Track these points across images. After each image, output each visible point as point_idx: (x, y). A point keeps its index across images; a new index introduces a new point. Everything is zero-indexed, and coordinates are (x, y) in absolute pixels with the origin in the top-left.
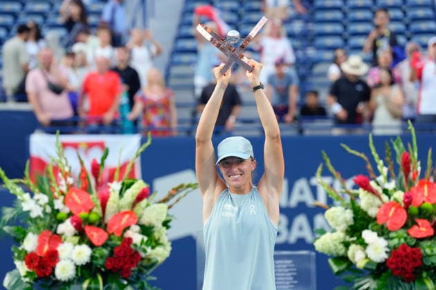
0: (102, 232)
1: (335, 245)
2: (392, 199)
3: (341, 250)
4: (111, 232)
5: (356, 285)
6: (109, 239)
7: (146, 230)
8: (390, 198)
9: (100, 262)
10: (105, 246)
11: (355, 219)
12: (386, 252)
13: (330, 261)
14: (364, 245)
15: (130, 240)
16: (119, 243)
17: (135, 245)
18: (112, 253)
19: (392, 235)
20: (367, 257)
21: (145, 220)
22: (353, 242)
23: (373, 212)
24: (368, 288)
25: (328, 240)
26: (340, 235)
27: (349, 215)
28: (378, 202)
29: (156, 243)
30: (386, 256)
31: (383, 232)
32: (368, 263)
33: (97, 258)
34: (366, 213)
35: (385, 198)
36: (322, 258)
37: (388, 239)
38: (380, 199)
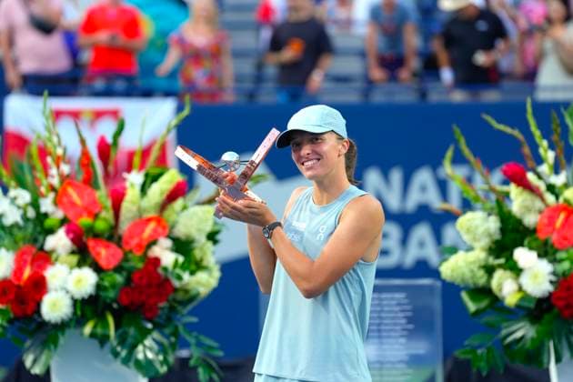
0: (114, 247)
1: (472, 271)
2: (561, 200)
3: (481, 278)
4: (127, 248)
5: (504, 332)
6: (126, 259)
7: (183, 246)
8: (557, 197)
9: (111, 294)
10: (118, 269)
11: (503, 230)
12: (551, 282)
13: (465, 296)
14: (517, 271)
15: (157, 261)
16: (140, 265)
17: (165, 269)
18: (129, 280)
19: (561, 255)
20: (520, 289)
21: (181, 231)
22: (500, 266)
23: (531, 220)
24: (522, 338)
25: (461, 263)
26: (479, 255)
27: (493, 224)
28: (538, 204)
29: (196, 266)
30: (550, 288)
31: (545, 251)
32: (522, 299)
33: (105, 289)
34: (519, 222)
35: (550, 199)
36: (451, 291)
37: (554, 261)
38: (543, 199)
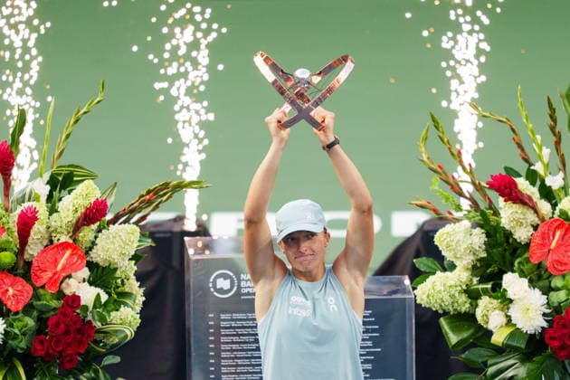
0: (23, 285)
5: (491, 370)
6: (37, 297)
7: (101, 275)
9: (23, 344)
10: (28, 309)
11: (489, 246)
12: (544, 315)
13: (443, 321)
14: (507, 302)
15: (75, 299)
16: (55, 303)
17: (86, 308)
19: (557, 282)
20: (509, 321)
22: (485, 292)
23: (522, 234)
24: (512, 377)
26: (461, 276)
27: (479, 237)
32: (511, 336)
33: (15, 337)
35: (544, 207)
38: (536, 212)
